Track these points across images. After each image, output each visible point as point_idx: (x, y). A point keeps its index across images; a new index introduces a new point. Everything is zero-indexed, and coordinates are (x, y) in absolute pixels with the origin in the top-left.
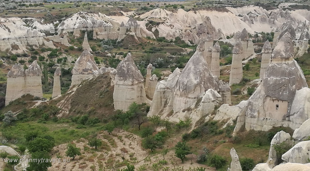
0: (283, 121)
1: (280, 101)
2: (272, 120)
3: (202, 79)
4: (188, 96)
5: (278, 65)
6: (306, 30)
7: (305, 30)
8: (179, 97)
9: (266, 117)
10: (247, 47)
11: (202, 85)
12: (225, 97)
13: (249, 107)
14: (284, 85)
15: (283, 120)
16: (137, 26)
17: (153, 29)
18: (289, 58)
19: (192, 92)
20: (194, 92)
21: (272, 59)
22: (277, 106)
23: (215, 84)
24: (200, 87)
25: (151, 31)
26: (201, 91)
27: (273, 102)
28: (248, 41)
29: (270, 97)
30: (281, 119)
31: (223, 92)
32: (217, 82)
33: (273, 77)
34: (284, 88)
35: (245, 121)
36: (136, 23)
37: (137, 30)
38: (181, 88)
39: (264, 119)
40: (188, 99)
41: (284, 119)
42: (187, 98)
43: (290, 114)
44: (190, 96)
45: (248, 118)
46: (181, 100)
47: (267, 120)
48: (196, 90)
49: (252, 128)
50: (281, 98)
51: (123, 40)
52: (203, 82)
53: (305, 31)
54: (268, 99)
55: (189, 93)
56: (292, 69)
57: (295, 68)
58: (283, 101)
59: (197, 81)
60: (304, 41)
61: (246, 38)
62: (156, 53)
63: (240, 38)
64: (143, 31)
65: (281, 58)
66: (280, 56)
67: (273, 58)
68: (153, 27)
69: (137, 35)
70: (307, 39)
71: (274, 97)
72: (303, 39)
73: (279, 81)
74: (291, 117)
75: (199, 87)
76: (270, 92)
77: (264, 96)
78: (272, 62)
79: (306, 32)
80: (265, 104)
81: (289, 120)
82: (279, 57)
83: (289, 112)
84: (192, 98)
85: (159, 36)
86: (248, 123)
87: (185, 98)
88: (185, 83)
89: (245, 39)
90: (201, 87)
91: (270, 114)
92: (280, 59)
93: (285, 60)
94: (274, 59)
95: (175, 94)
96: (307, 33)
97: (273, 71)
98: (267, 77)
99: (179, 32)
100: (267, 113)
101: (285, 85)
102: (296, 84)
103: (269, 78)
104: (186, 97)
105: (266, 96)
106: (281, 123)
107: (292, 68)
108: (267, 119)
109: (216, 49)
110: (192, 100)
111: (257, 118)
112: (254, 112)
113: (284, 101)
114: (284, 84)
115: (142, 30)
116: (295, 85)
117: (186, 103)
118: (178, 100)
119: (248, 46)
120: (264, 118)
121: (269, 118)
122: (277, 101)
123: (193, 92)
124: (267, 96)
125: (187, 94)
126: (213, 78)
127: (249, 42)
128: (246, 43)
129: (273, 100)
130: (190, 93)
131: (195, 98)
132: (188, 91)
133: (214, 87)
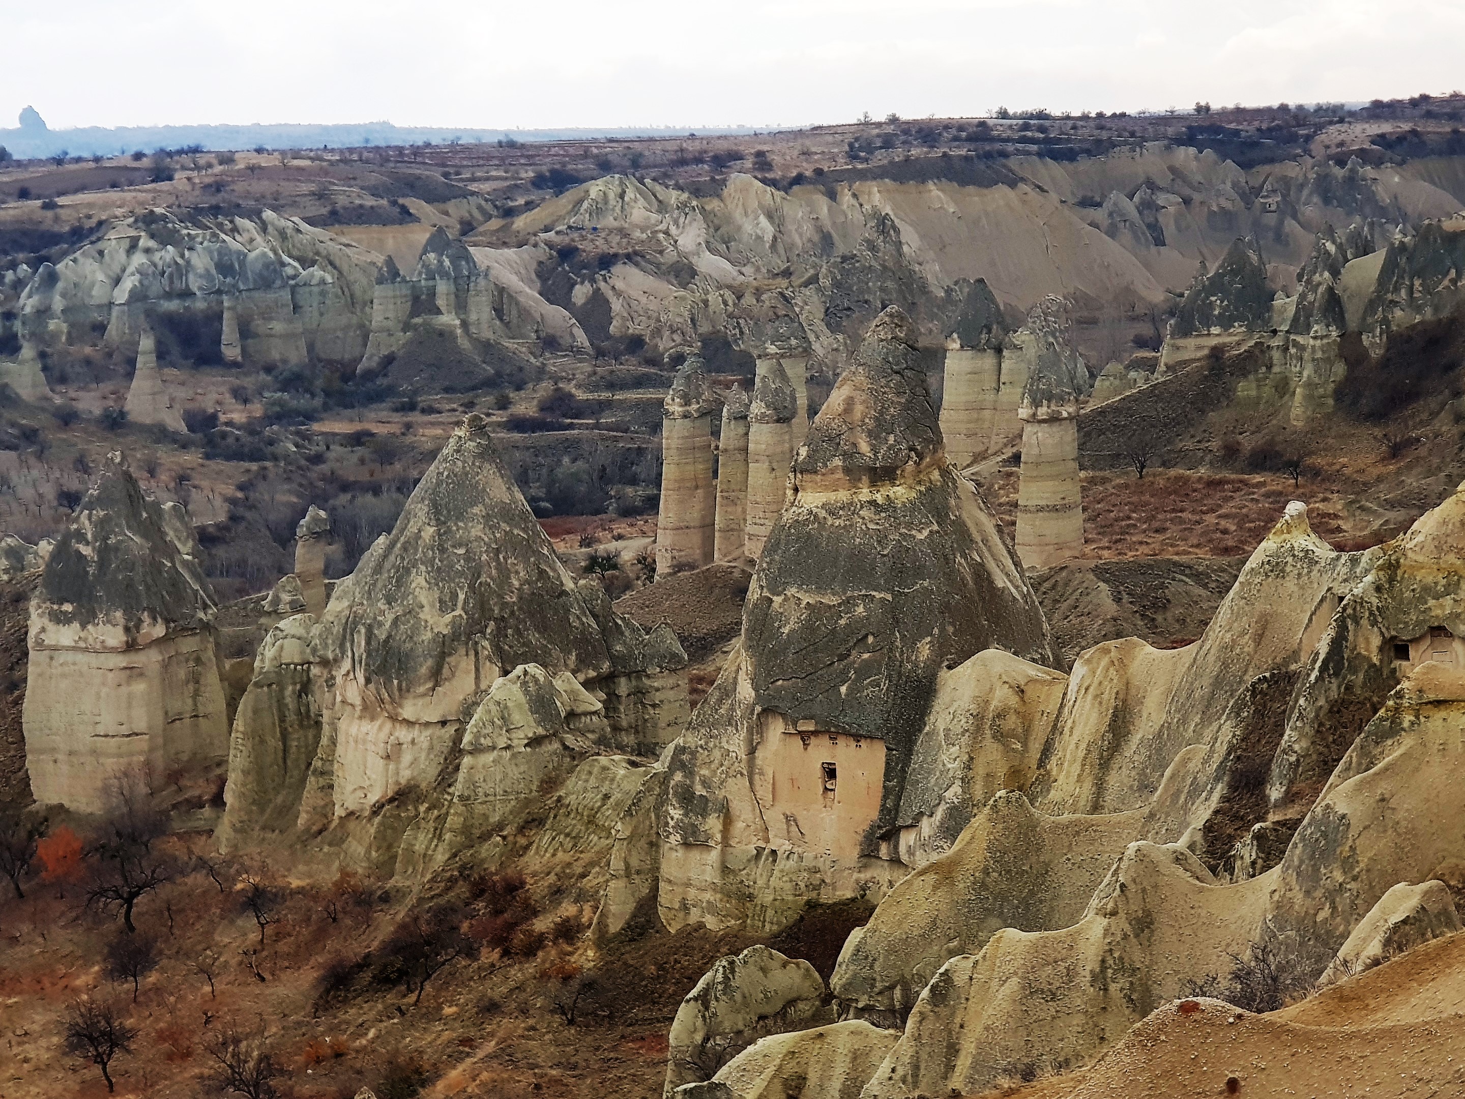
0: (865, 866)
1: (841, 742)
2: (801, 858)
3: (483, 606)
4: (400, 710)
5: (832, 513)
6: (1321, 275)
7: (1317, 278)
8: (360, 718)
9: (767, 841)
10: (994, 385)
11: (486, 643)
12: (654, 706)
13: (672, 783)
14: (859, 641)
15: (864, 860)
16: (473, 279)
17: (581, 293)
18: (897, 468)
19: (422, 689)
20: (437, 684)
21: (799, 476)
22: (830, 772)
23: (582, 632)
24: (472, 653)
25: (567, 304)
26: (482, 676)
27: (806, 745)
28: (999, 351)
29: (784, 716)
30: (852, 854)
31: (639, 678)
32: (595, 616)
33: (800, 587)
34: (866, 656)
35: (656, 868)
36: (468, 258)
37: (472, 301)
38: (361, 663)
39: (758, 856)
40: (403, 734)
41: (869, 854)
42: (398, 725)
43: (896, 819)
44: (408, 711)
45: (671, 849)
46: (369, 738)
47: (775, 861)
48: (446, 671)
49: (694, 916)
50: (844, 720)
51: (389, 360)
52: (495, 620)
53: (1319, 284)
54: (772, 727)
55: (401, 696)
56: (914, 537)
57: (935, 527)
58: (857, 738)
59: (448, 618)
60: (1312, 342)
61: (989, 332)
62: (571, 426)
63: (955, 335)
64: (517, 303)
65: (847, 470)
66: (837, 462)
67: (801, 473)
68: (575, 283)
69: (473, 330)
70: (1328, 326)
71: (805, 718)
72: (1308, 327)
73: (835, 612)
74: (907, 839)
75: (467, 655)
76: (780, 682)
77: (752, 713)
78: (800, 494)
79: (1321, 289)
80: (759, 762)
81: (896, 861)
82: (837, 467)
83: (890, 811)
84: (427, 724)
85: (611, 328)
86: (670, 882)
87: (388, 725)
88: (381, 634)
89: (984, 336)
90: (477, 653)
91: (788, 821)
92: (840, 475)
93: (873, 483)
94: (807, 477)
95: (343, 702)
96: (1331, 290)
97: (799, 550)
98: (766, 593)
99: (725, 303)
100: (775, 817)
101: (871, 639)
102: (936, 631)
103: (775, 598)
104: (393, 718)
105: (758, 709)
106: (856, 875)
107: (914, 532)
108: (774, 852)
109: (767, 406)
110: (423, 737)
111: (719, 847)
112: (704, 814)
113: (866, 737)
114: (863, 632)
115: (510, 296)
116: (929, 639)
117: (388, 757)
118: (351, 739)
119: (1002, 380)
120: (760, 851)
121: (787, 846)
122: (825, 741)
123: (430, 685)
124: (764, 711)
125: (393, 701)
126: (564, 593)
127: (1005, 353)
128: (988, 361)
129: (804, 736)
130: (408, 691)
131: (444, 723)
132: (395, 682)
133: (570, 653)
